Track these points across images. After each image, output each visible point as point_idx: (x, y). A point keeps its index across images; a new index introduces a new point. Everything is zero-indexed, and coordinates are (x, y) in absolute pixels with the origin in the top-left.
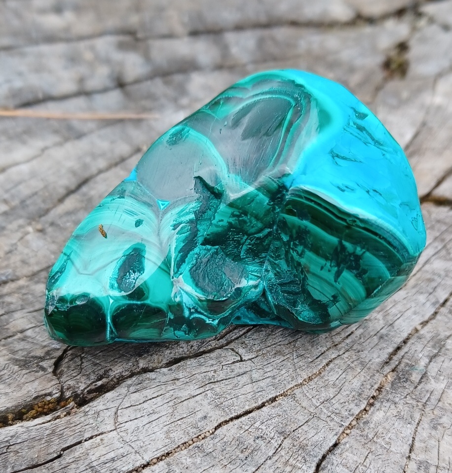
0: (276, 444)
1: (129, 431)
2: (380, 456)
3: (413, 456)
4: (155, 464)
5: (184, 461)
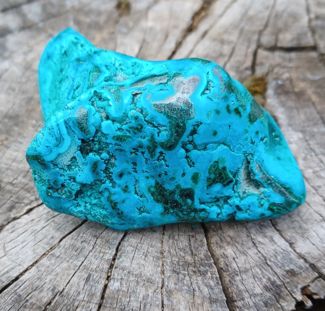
0: (93, 243)
1: (13, 254)
2: (149, 236)
3: (165, 232)
4: (31, 269)
5: (46, 264)
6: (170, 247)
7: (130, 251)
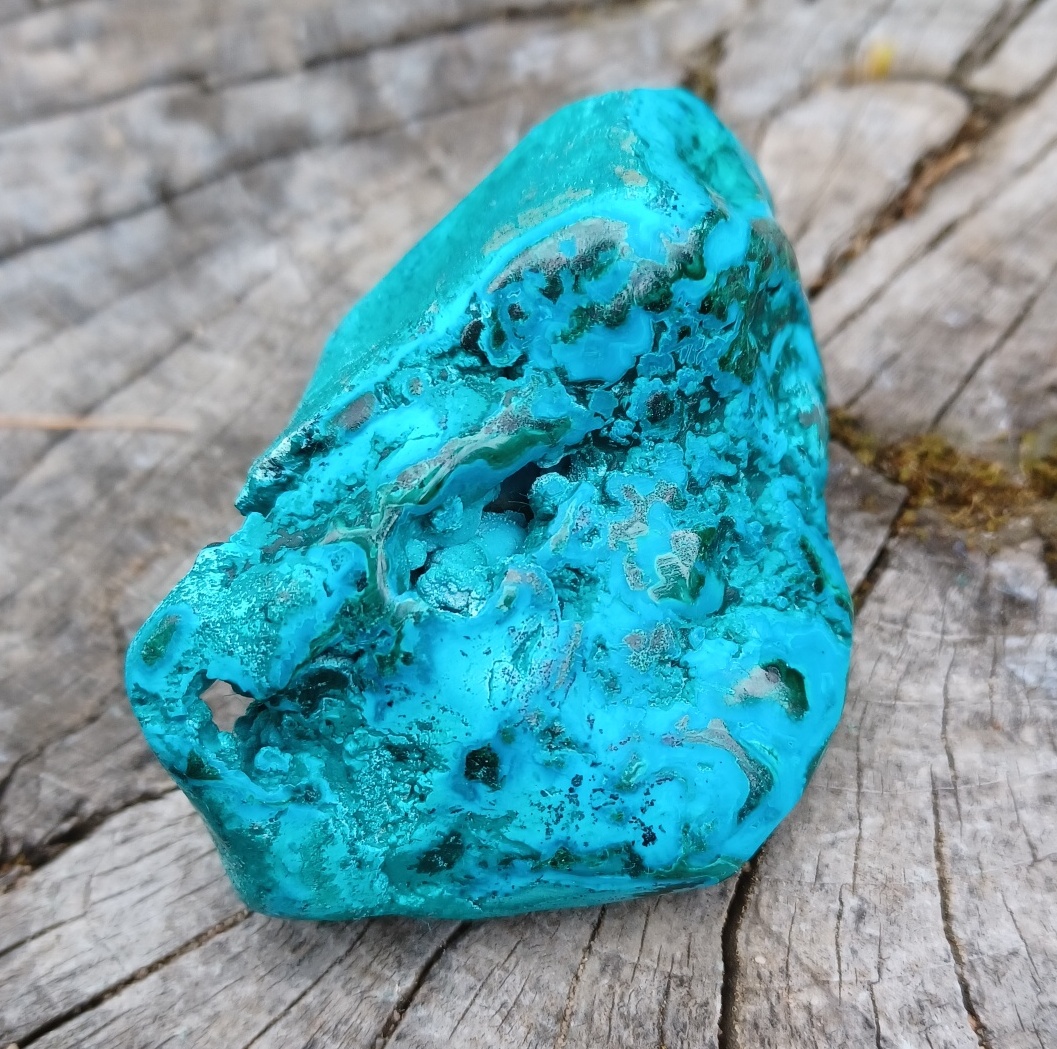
0: (355, 932)
1: (106, 917)
2: (538, 949)
3: (596, 946)
4: (144, 977)
5: (193, 971)
6: (597, 1002)
7: (462, 989)
